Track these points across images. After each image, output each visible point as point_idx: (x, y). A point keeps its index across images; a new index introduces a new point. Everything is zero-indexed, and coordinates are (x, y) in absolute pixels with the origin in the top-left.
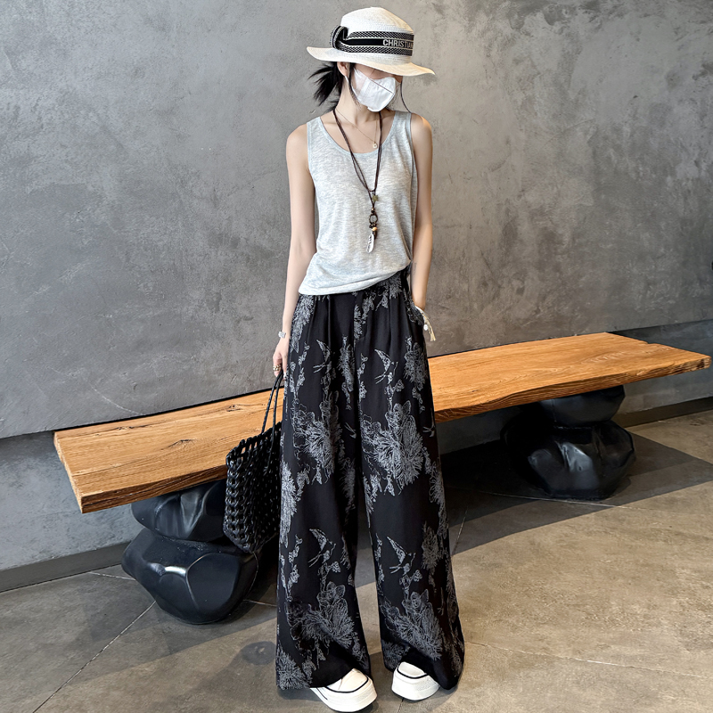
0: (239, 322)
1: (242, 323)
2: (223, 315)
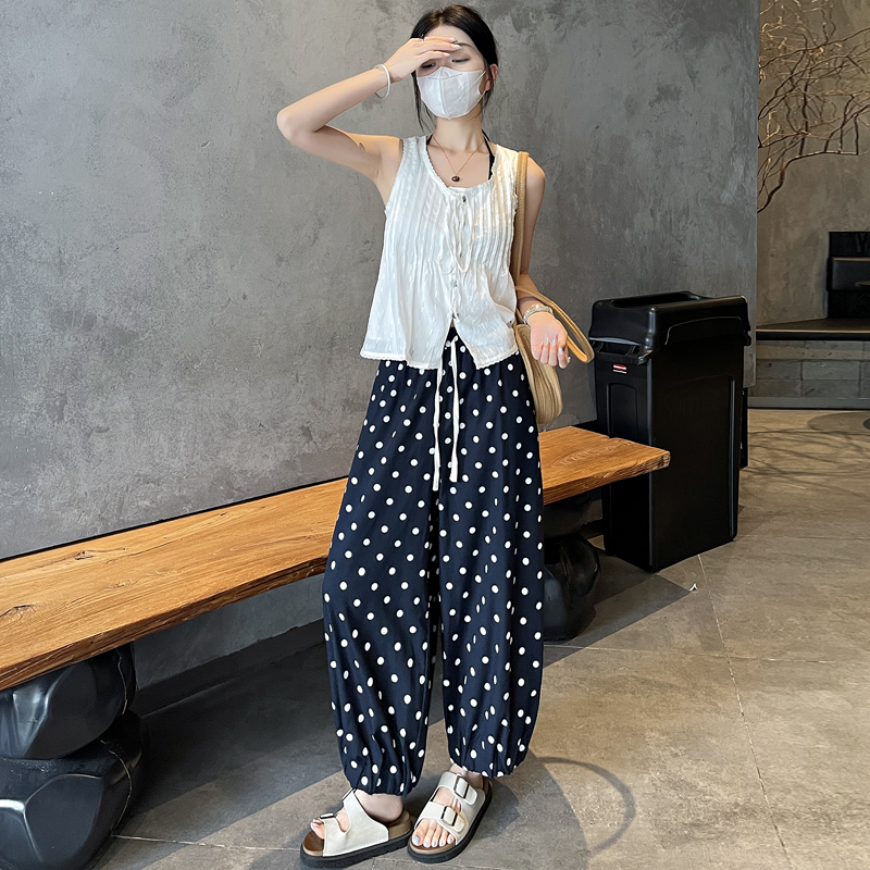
0: (89, 436)
1: (94, 438)
2: (68, 425)
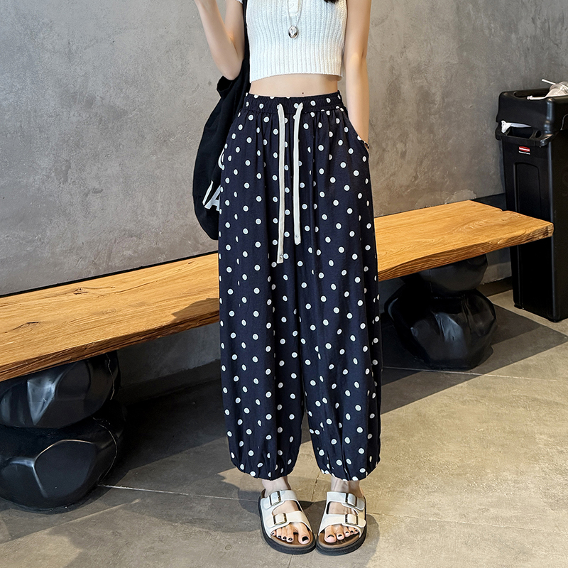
0: (87, 195)
1: (90, 197)
2: (71, 186)
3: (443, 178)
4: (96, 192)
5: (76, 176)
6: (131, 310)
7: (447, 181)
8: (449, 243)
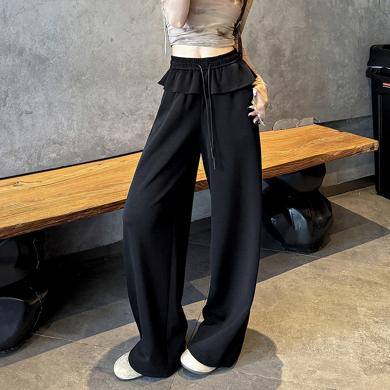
0: (21, 115)
1: (24, 117)
2: (9, 109)
3: (293, 108)
4: (27, 113)
5: (13, 102)
6: (51, 200)
7: (296, 111)
8: (297, 154)
